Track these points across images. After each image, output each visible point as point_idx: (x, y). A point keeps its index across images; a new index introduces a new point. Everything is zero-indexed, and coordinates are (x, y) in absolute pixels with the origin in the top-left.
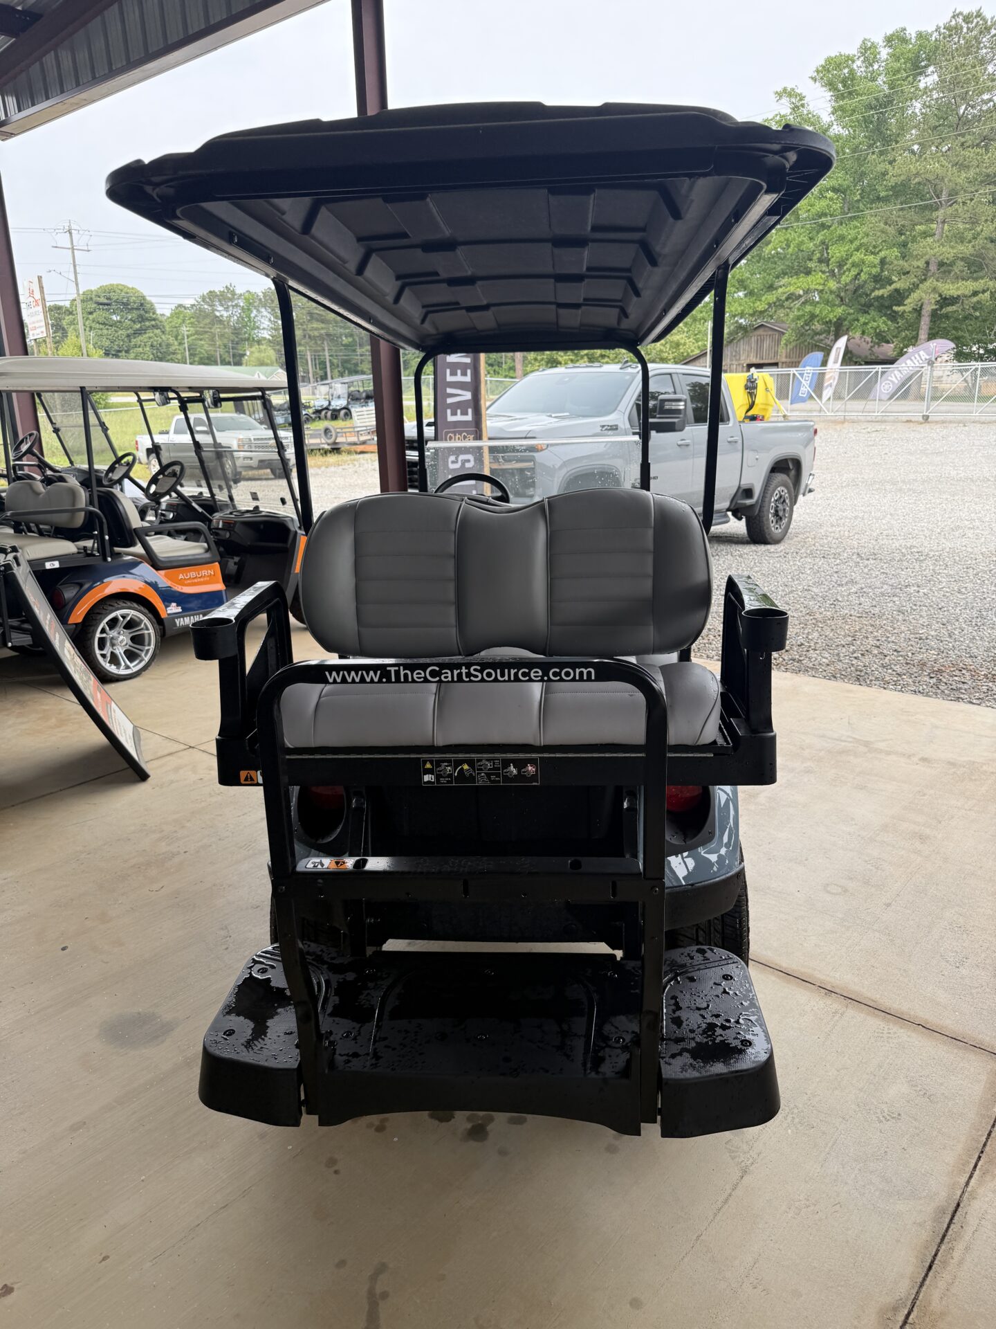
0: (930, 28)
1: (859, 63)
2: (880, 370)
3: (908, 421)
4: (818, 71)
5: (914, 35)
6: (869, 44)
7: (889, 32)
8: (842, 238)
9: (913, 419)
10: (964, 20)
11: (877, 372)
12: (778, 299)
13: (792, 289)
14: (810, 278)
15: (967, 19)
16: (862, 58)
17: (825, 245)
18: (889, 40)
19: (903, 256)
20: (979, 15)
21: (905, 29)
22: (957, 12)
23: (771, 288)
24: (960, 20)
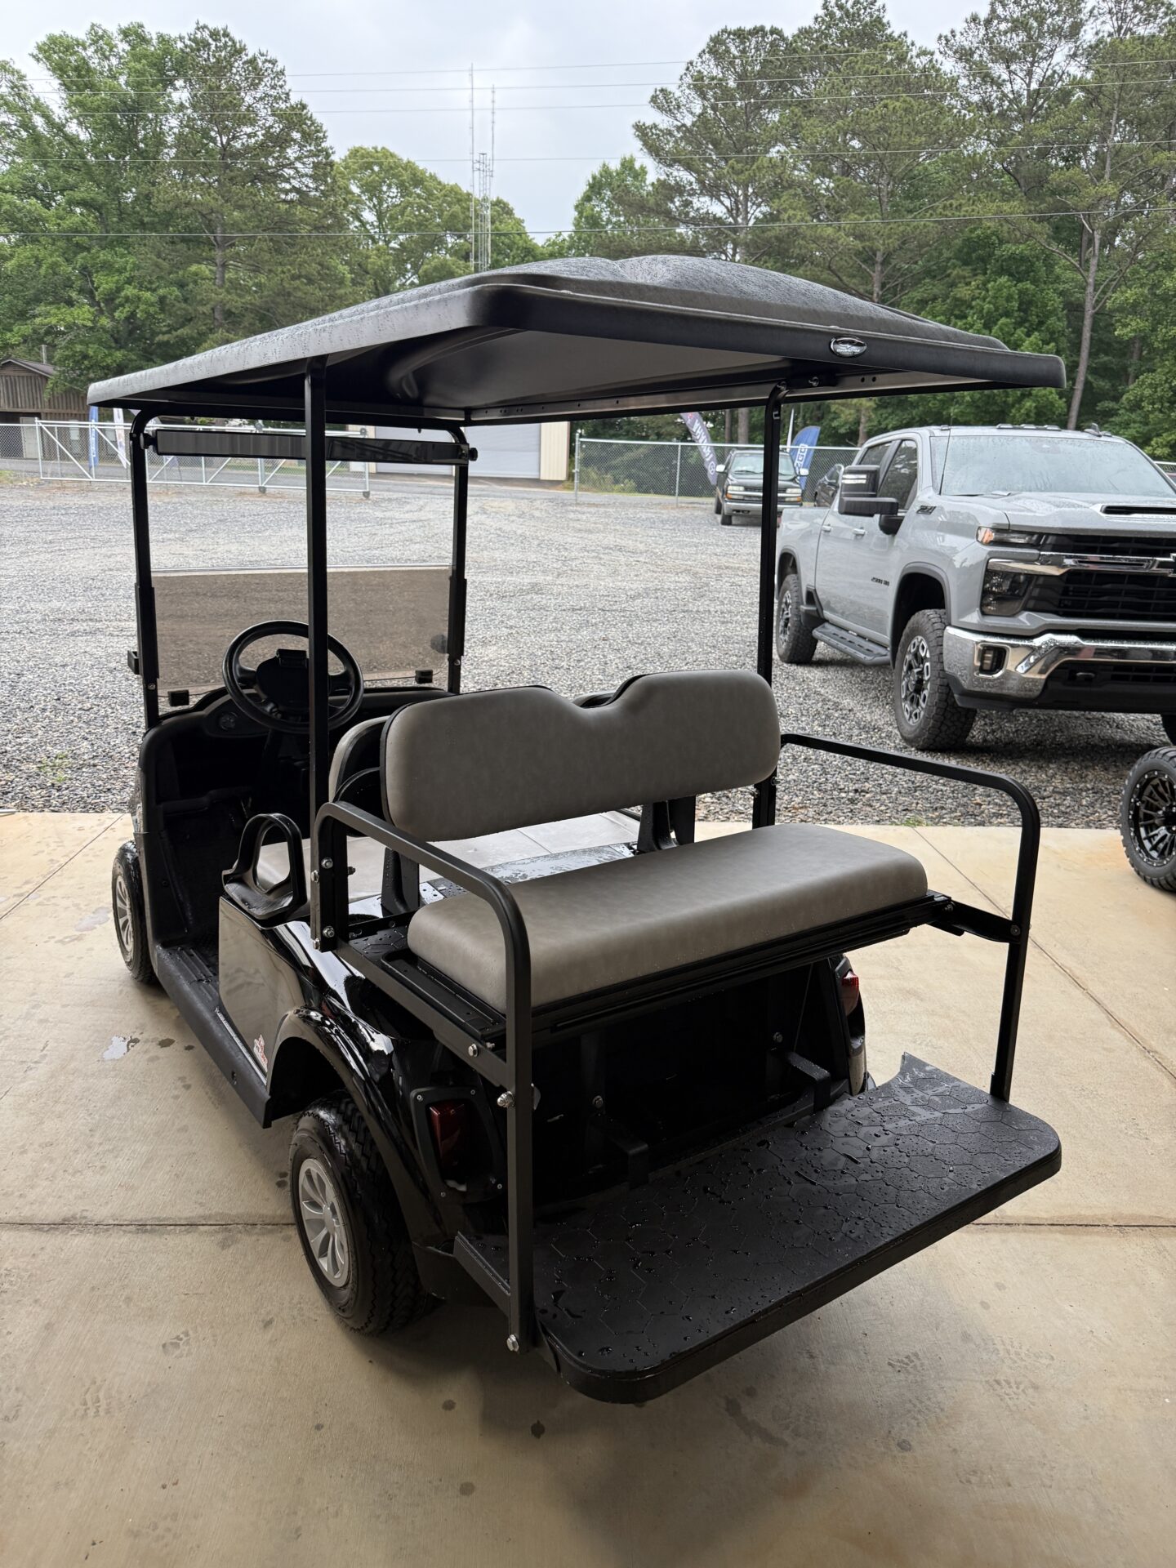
0: (174, 34)
1: (90, 51)
4: (40, 48)
5: (154, 37)
6: (100, 33)
7: (124, 25)
8: (107, 267)
12: (35, 331)
13: (51, 321)
14: (75, 311)
15: (215, 35)
16: (93, 49)
17: (86, 272)
18: (125, 33)
19: (186, 300)
20: (226, 35)
21: (141, 26)
22: (201, 24)
23: (23, 316)
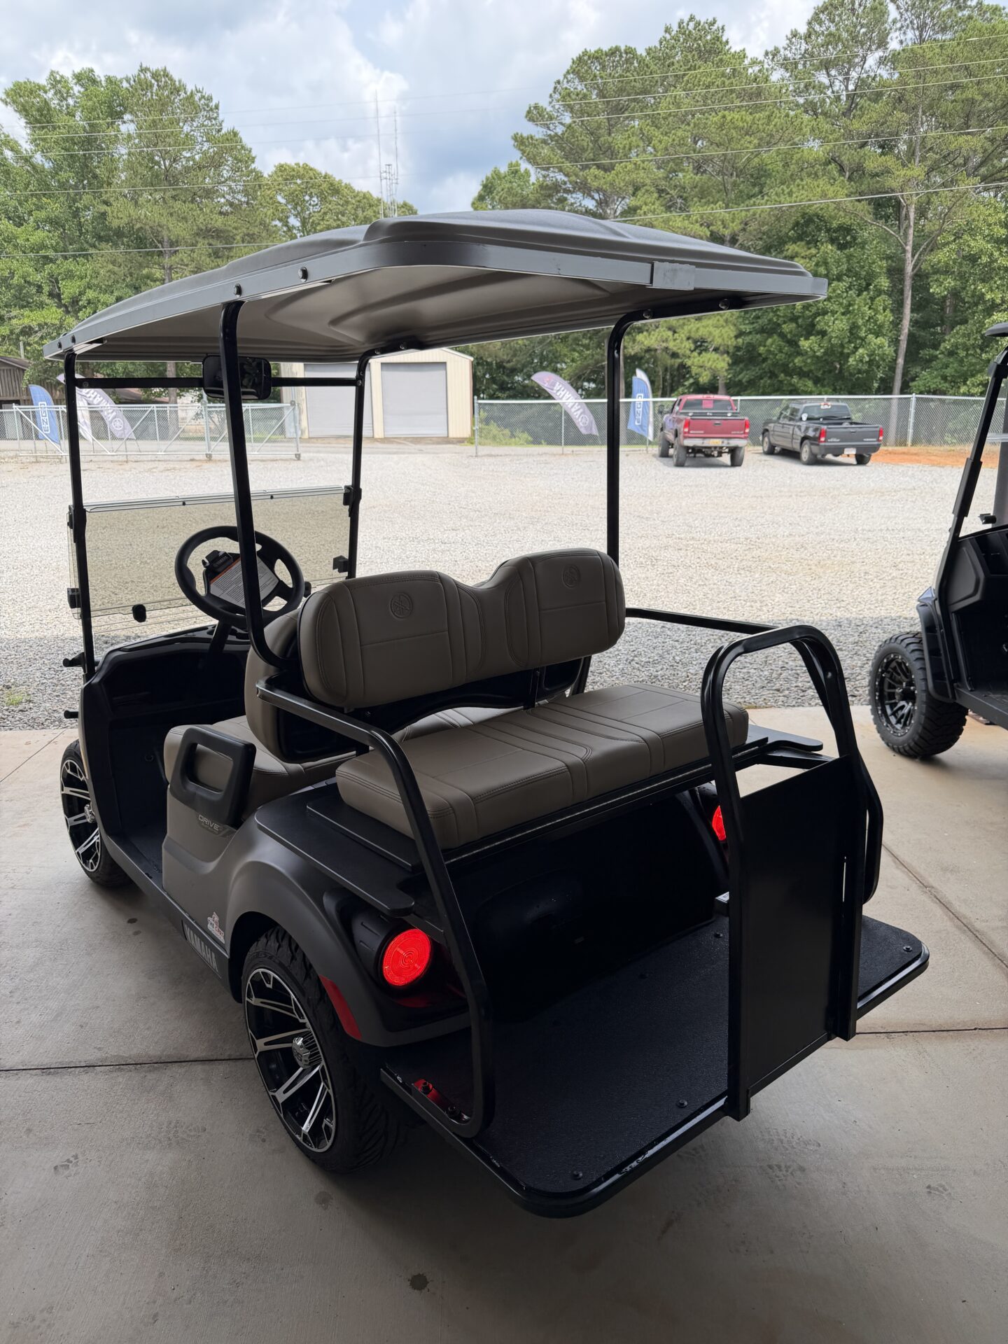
0: (118, 76)
1: (51, 94)
2: (155, 409)
3: (192, 460)
4: (7, 94)
5: (103, 79)
6: (58, 78)
9: (197, 458)
10: (153, 78)
11: (152, 411)
12: (12, 332)
13: (26, 321)
14: (44, 312)
15: (155, 75)
16: (52, 92)
18: (79, 78)
20: (166, 75)
21: (92, 71)
22: (144, 66)
24: (148, 75)
